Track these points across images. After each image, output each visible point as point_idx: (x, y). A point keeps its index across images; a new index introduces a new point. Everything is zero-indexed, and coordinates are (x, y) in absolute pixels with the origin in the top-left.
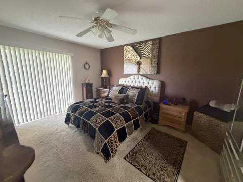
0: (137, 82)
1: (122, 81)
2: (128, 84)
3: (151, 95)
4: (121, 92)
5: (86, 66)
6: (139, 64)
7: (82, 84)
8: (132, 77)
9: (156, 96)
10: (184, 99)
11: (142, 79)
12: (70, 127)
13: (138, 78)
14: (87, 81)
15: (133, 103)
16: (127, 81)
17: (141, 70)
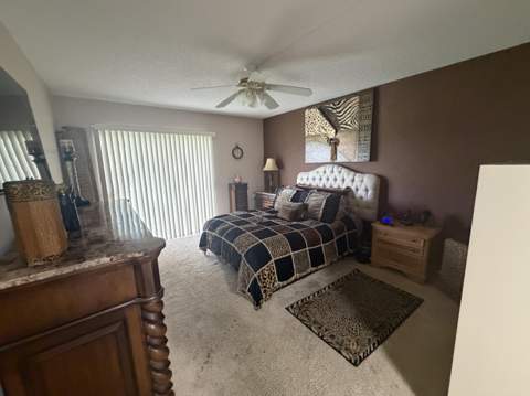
0: (331, 179)
1: (303, 179)
2: (314, 184)
3: (358, 206)
4: (295, 199)
5: (237, 153)
6: (334, 143)
7: (230, 185)
8: (321, 169)
9: (368, 208)
10: (428, 213)
11: (340, 172)
12: (208, 256)
13: (333, 172)
14: (237, 180)
15: (316, 219)
16: (310, 177)
17: (339, 155)
